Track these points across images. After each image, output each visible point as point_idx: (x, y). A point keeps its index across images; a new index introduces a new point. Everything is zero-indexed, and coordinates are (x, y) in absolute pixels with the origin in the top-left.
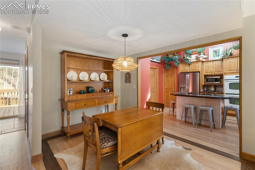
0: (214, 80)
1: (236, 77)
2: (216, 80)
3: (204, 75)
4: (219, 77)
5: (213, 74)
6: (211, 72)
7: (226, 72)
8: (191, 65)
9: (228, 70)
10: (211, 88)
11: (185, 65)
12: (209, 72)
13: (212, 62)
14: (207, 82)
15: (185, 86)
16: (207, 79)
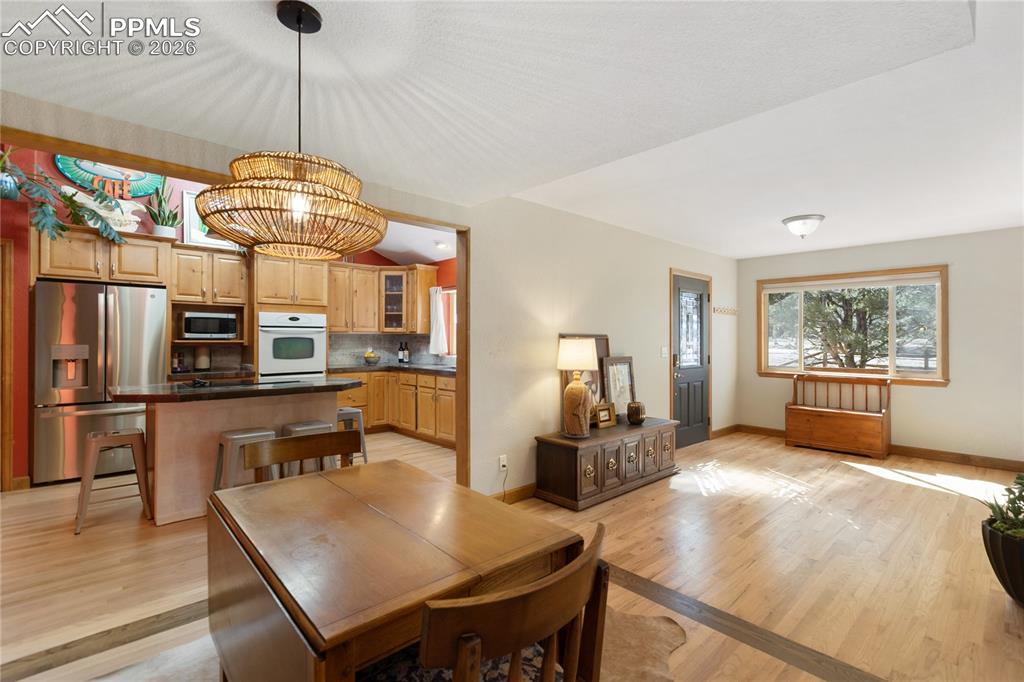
0: (216, 325)
1: (290, 319)
2: (224, 326)
3: (173, 305)
4: (232, 316)
5: (210, 303)
6: (204, 294)
7: (265, 300)
8: (119, 246)
9: (270, 295)
10: (195, 356)
11: (79, 239)
12: (195, 293)
13: (205, 254)
14: (187, 335)
15: (84, 351)
16: (189, 320)
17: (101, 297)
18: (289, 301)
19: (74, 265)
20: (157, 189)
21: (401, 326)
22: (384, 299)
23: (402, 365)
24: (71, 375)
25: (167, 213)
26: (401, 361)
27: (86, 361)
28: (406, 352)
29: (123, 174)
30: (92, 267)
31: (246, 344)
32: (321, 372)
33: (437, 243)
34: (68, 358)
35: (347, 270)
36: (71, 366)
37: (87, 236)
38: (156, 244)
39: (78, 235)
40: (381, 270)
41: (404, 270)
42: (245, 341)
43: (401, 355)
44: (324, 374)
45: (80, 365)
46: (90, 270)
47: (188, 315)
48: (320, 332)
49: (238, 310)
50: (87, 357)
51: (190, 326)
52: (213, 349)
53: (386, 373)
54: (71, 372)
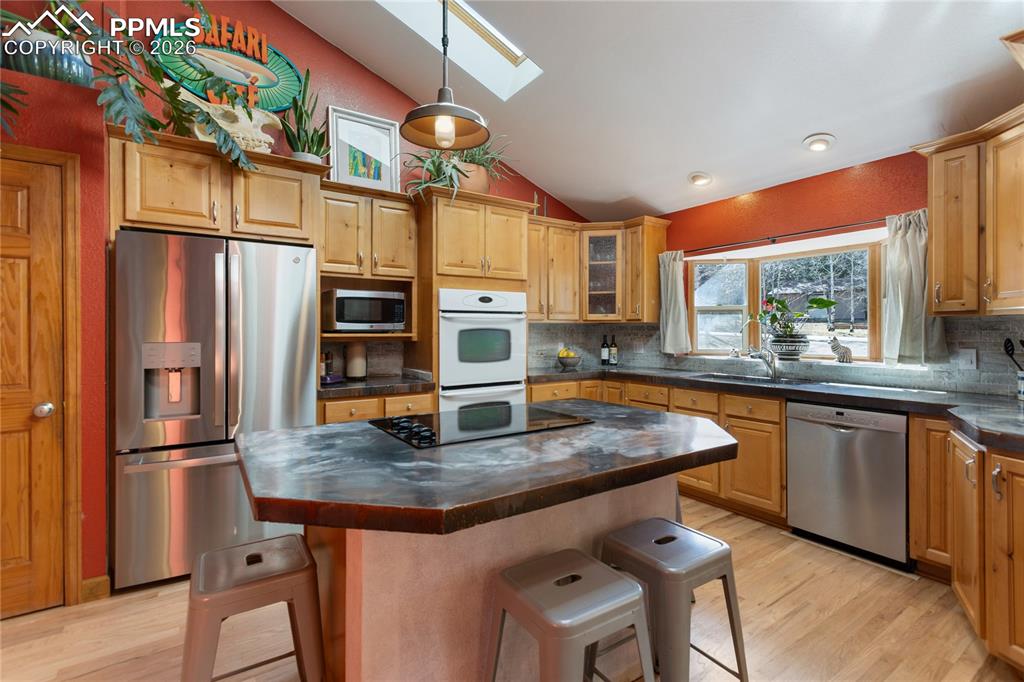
1: (481, 300)
3: (322, 277)
4: (396, 296)
5: (368, 276)
6: (360, 262)
7: (447, 270)
8: (245, 176)
9: (453, 261)
10: (346, 359)
11: (186, 163)
12: (347, 259)
13: (362, 200)
14: (340, 326)
15: (194, 355)
16: (341, 300)
17: (220, 259)
18: (477, 272)
19: (177, 206)
20: (294, 99)
21: (614, 312)
22: (587, 272)
23: (606, 368)
24: (175, 396)
25: (311, 133)
26: (605, 362)
27: (197, 371)
28: (614, 350)
29: (248, 76)
30: (205, 212)
31: (415, 339)
32: (518, 382)
33: (694, 178)
34: (170, 366)
35: (543, 229)
36: (175, 377)
37: (197, 157)
38: (298, 174)
39: (183, 155)
40: (582, 230)
41: (618, 228)
42: (414, 335)
43: (605, 354)
44: (522, 386)
45: (188, 378)
46: (205, 216)
47: (341, 293)
48: (519, 320)
49: (404, 286)
50: (199, 365)
51: (342, 310)
52: (371, 346)
53: (599, 382)
54: (175, 388)
